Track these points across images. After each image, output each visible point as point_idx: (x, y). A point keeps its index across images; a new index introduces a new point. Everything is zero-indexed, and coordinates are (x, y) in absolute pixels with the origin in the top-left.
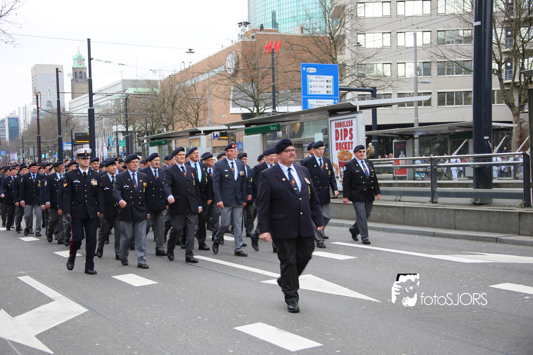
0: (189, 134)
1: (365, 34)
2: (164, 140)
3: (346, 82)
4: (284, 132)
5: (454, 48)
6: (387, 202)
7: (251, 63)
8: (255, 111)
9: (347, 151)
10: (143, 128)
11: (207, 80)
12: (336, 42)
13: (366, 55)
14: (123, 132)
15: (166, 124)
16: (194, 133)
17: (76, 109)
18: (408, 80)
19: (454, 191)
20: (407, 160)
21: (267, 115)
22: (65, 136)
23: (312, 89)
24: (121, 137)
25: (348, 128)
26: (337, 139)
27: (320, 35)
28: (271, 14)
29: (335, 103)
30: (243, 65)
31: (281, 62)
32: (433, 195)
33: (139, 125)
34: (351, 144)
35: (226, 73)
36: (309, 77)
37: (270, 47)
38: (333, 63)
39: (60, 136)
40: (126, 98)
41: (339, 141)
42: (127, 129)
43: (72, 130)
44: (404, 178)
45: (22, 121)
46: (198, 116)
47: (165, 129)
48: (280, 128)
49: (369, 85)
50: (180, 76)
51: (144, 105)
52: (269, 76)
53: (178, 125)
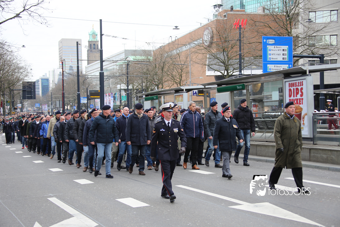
0: (174, 91)
1: (315, 12)
2: (156, 96)
3: (299, 51)
4: (248, 90)
6: (331, 147)
7: (223, 37)
8: (226, 74)
9: (298, 106)
10: (140, 87)
11: (189, 50)
12: (291, 19)
13: (316, 29)
14: (125, 90)
15: (157, 83)
16: (178, 91)
17: (90, 72)
21: (235, 77)
22: (82, 93)
23: (271, 56)
24: (124, 93)
25: (299, 88)
26: (290, 96)
27: (278, 13)
29: (289, 67)
30: (217, 38)
31: (246, 35)
33: (137, 84)
34: (301, 100)
35: (203, 45)
36: (269, 47)
37: (238, 23)
38: (289, 35)
39: (79, 93)
40: (127, 64)
41: (292, 98)
42: (128, 86)
43: (87, 88)
45: (51, 81)
46: (181, 77)
47: (156, 87)
48: (245, 88)
49: (317, 53)
50: (168, 47)
51: (141, 69)
52: (237, 47)
53: (166, 84)
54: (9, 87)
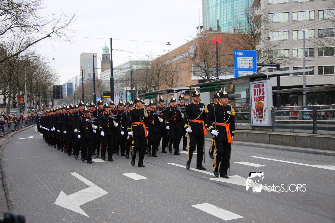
0: (167, 92)
1: (273, 32)
2: (153, 95)
3: (261, 61)
5: (329, 40)
6: (285, 133)
7: (204, 50)
8: (206, 78)
9: (261, 102)
10: (141, 88)
11: (178, 61)
12: (255, 37)
13: (274, 45)
14: (130, 91)
15: (154, 86)
16: (170, 91)
17: (104, 78)
18: (299, 59)
19: (327, 126)
20: (298, 108)
21: (213, 81)
22: (98, 93)
23: (241, 65)
24: (129, 94)
25: (262, 88)
26: (255, 95)
27: (245, 33)
28: (216, 21)
29: (254, 73)
30: (199, 52)
31: (222, 49)
32: (314, 129)
34: (263, 98)
35: (189, 56)
36: (239, 58)
37: (216, 40)
38: (253, 49)
39: (94, 93)
40: (132, 71)
41: (256, 96)
42: (132, 88)
43: (101, 90)
44: (296, 118)
45: (74, 85)
46: (173, 81)
47: (154, 89)
48: (221, 88)
49: (275, 63)
50: (162, 58)
51: (142, 75)
52: (214, 58)
53: (161, 87)
54: (43, 90)
